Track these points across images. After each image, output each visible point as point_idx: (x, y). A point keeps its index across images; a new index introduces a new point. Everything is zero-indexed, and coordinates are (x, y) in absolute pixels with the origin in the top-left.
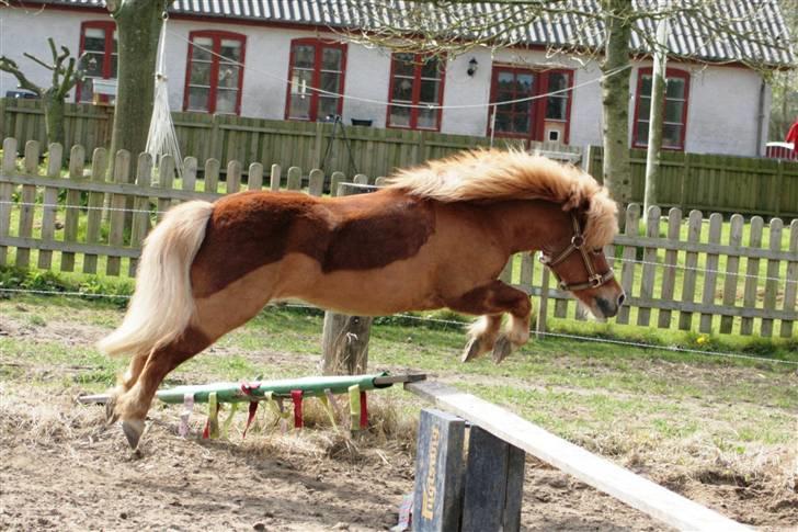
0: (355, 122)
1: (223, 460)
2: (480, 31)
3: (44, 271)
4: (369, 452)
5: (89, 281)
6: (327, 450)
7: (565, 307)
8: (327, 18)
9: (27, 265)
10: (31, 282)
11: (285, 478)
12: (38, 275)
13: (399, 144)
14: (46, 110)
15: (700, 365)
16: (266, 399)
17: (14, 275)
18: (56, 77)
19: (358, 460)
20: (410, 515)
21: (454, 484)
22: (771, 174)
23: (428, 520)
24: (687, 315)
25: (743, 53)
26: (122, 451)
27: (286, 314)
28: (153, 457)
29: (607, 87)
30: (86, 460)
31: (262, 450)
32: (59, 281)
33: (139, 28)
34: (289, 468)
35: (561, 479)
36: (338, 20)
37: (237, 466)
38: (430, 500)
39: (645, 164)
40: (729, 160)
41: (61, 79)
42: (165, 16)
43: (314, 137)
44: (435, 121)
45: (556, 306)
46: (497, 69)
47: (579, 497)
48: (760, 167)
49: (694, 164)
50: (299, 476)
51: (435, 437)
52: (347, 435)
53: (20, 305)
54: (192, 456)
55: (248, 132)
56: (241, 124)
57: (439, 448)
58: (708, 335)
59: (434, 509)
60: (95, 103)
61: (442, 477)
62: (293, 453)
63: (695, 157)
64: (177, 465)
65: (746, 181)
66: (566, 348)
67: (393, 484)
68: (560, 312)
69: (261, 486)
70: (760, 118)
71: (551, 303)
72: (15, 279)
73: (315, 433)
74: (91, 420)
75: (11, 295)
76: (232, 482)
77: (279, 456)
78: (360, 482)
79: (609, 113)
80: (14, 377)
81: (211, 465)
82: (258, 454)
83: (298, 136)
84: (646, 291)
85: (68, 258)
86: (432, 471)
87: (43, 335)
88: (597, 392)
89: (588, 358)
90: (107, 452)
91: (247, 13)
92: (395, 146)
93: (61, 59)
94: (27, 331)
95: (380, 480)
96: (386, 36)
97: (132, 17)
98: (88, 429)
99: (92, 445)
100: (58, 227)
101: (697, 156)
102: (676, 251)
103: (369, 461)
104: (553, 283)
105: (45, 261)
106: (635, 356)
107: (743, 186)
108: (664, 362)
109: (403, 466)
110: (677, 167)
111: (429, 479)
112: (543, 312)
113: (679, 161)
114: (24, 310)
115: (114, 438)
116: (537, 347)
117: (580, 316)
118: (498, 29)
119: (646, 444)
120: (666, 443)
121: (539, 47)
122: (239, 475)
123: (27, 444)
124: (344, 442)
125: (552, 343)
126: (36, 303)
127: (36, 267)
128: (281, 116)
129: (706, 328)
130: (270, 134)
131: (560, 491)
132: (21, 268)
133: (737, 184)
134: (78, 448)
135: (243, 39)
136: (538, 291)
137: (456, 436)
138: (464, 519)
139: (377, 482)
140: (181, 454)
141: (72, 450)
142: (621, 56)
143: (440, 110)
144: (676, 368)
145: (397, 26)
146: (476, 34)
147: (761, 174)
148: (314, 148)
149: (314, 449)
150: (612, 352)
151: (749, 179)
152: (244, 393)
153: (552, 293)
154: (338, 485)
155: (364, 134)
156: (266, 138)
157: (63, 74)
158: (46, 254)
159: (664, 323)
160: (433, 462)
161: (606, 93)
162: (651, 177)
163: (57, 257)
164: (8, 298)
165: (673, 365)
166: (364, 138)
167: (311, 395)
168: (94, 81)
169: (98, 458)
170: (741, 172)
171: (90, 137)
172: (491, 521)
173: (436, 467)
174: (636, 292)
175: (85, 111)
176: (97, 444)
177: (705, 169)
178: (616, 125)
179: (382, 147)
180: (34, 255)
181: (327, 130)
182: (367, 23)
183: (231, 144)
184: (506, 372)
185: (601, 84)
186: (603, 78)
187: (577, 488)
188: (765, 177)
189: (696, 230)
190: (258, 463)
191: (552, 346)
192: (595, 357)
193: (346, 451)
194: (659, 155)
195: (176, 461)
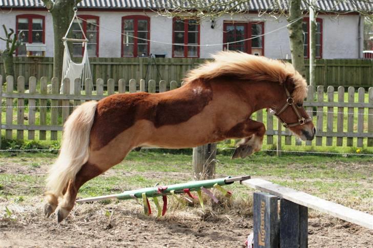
0: (157, 56)
1: (152, 225)
2: (226, 6)
3: (31, 141)
4: (222, 216)
5: (54, 144)
6: (202, 217)
7: (290, 140)
8: (149, 5)
9: (23, 138)
10: (25, 147)
11: (184, 232)
12: (28, 143)
13: (181, 65)
14: (4, 61)
15: (360, 163)
16: (171, 194)
17: (17, 144)
18: (8, 44)
19: (217, 220)
20: (253, 245)
21: (275, 228)
22: (368, 67)
23: (263, 246)
24: (350, 139)
25: (357, 7)
26: (102, 225)
27: (152, 153)
28: (118, 227)
29: (291, 29)
30: (85, 231)
31: (170, 220)
32: (39, 145)
33: (64, 16)
34: (184, 227)
35: (317, 222)
36: (154, 6)
37: (160, 228)
38: (263, 237)
39: (309, 67)
40: (347, 61)
41: (11, 45)
42: (75, 10)
43: (139, 65)
44: (196, 52)
45: (286, 139)
46: (226, 25)
47: (327, 231)
48: (362, 64)
49: (329, 65)
50: (191, 231)
51: (263, 206)
52: (210, 209)
53: (23, 158)
54: (136, 225)
55: (105, 65)
56: (102, 61)
57: (265, 211)
58: (361, 148)
59: (265, 241)
60: (28, 56)
61: (268, 225)
62: (185, 220)
63: (329, 61)
64: (130, 230)
65: (356, 71)
66: (293, 160)
67: (237, 231)
68: (288, 142)
69: (172, 237)
70: (359, 39)
71: (283, 138)
72: (17, 146)
73: (195, 209)
74: (84, 211)
75: (17, 153)
76: (159, 236)
77: (179, 221)
78: (220, 231)
79: (293, 42)
80: (37, 193)
81: (147, 228)
82: (168, 221)
83: (130, 65)
84: (330, 128)
85: (43, 133)
86: (262, 223)
87: (39, 172)
88: (315, 180)
89: (305, 164)
90: (94, 226)
91: (99, 5)
92: (179, 67)
93: (10, 35)
94: (32, 171)
95: (230, 230)
96: (178, 11)
97: (59, 11)
98: (83, 216)
99: (86, 224)
100: (26, 119)
101: (331, 60)
102: (343, 108)
103: (223, 221)
104: (283, 129)
105: (31, 136)
106: (327, 161)
107: (355, 73)
108: (342, 163)
109: (239, 222)
110: (321, 66)
111: (261, 227)
112: (280, 142)
113: (322, 64)
114: (25, 161)
115: (97, 219)
116: (279, 160)
117: (298, 144)
118: (235, 4)
119: (355, 203)
120: (365, 201)
121: (255, 12)
122: (161, 232)
123: (55, 225)
124: (209, 213)
125: (285, 158)
126: (30, 157)
127: (27, 139)
128: (119, 56)
129: (360, 145)
130: (116, 65)
131: (317, 228)
132: (20, 140)
133: (351, 73)
134: (80, 225)
135: (97, 18)
136: (276, 133)
137: (274, 204)
138: (281, 244)
139: (228, 231)
140: (131, 224)
141: (77, 226)
142: (297, 13)
143: (199, 47)
144: (349, 165)
145: (184, 6)
146: (224, 7)
147: (363, 67)
148: (139, 70)
149: (195, 217)
150: (316, 160)
151: (358, 70)
152: (160, 192)
153: (283, 133)
154: (210, 233)
155: (163, 62)
156: (114, 67)
157: (11, 42)
158: (31, 132)
159: (340, 144)
160: (263, 218)
161: (290, 32)
162: (312, 73)
163: (37, 133)
164: (16, 155)
165: (347, 164)
166: (164, 64)
167: (193, 190)
168: (27, 45)
169: (90, 229)
170: (353, 67)
171: (26, 72)
172: (294, 245)
173: (265, 220)
174: (325, 130)
175: (23, 60)
176: (88, 223)
177: (335, 66)
178: (297, 48)
179: (173, 67)
180: (26, 133)
181: (145, 60)
182: (169, 5)
183: (97, 71)
184: (269, 174)
185: (288, 28)
186: (289, 25)
187: (325, 226)
188: (365, 69)
189: (352, 97)
190: (169, 226)
191: (285, 159)
192: (308, 163)
193: (211, 217)
194: (315, 61)
195: (129, 228)
